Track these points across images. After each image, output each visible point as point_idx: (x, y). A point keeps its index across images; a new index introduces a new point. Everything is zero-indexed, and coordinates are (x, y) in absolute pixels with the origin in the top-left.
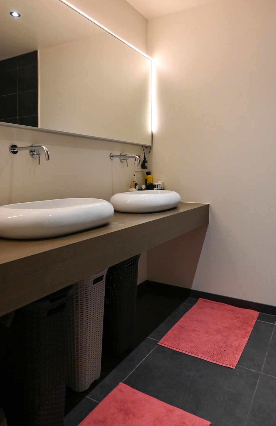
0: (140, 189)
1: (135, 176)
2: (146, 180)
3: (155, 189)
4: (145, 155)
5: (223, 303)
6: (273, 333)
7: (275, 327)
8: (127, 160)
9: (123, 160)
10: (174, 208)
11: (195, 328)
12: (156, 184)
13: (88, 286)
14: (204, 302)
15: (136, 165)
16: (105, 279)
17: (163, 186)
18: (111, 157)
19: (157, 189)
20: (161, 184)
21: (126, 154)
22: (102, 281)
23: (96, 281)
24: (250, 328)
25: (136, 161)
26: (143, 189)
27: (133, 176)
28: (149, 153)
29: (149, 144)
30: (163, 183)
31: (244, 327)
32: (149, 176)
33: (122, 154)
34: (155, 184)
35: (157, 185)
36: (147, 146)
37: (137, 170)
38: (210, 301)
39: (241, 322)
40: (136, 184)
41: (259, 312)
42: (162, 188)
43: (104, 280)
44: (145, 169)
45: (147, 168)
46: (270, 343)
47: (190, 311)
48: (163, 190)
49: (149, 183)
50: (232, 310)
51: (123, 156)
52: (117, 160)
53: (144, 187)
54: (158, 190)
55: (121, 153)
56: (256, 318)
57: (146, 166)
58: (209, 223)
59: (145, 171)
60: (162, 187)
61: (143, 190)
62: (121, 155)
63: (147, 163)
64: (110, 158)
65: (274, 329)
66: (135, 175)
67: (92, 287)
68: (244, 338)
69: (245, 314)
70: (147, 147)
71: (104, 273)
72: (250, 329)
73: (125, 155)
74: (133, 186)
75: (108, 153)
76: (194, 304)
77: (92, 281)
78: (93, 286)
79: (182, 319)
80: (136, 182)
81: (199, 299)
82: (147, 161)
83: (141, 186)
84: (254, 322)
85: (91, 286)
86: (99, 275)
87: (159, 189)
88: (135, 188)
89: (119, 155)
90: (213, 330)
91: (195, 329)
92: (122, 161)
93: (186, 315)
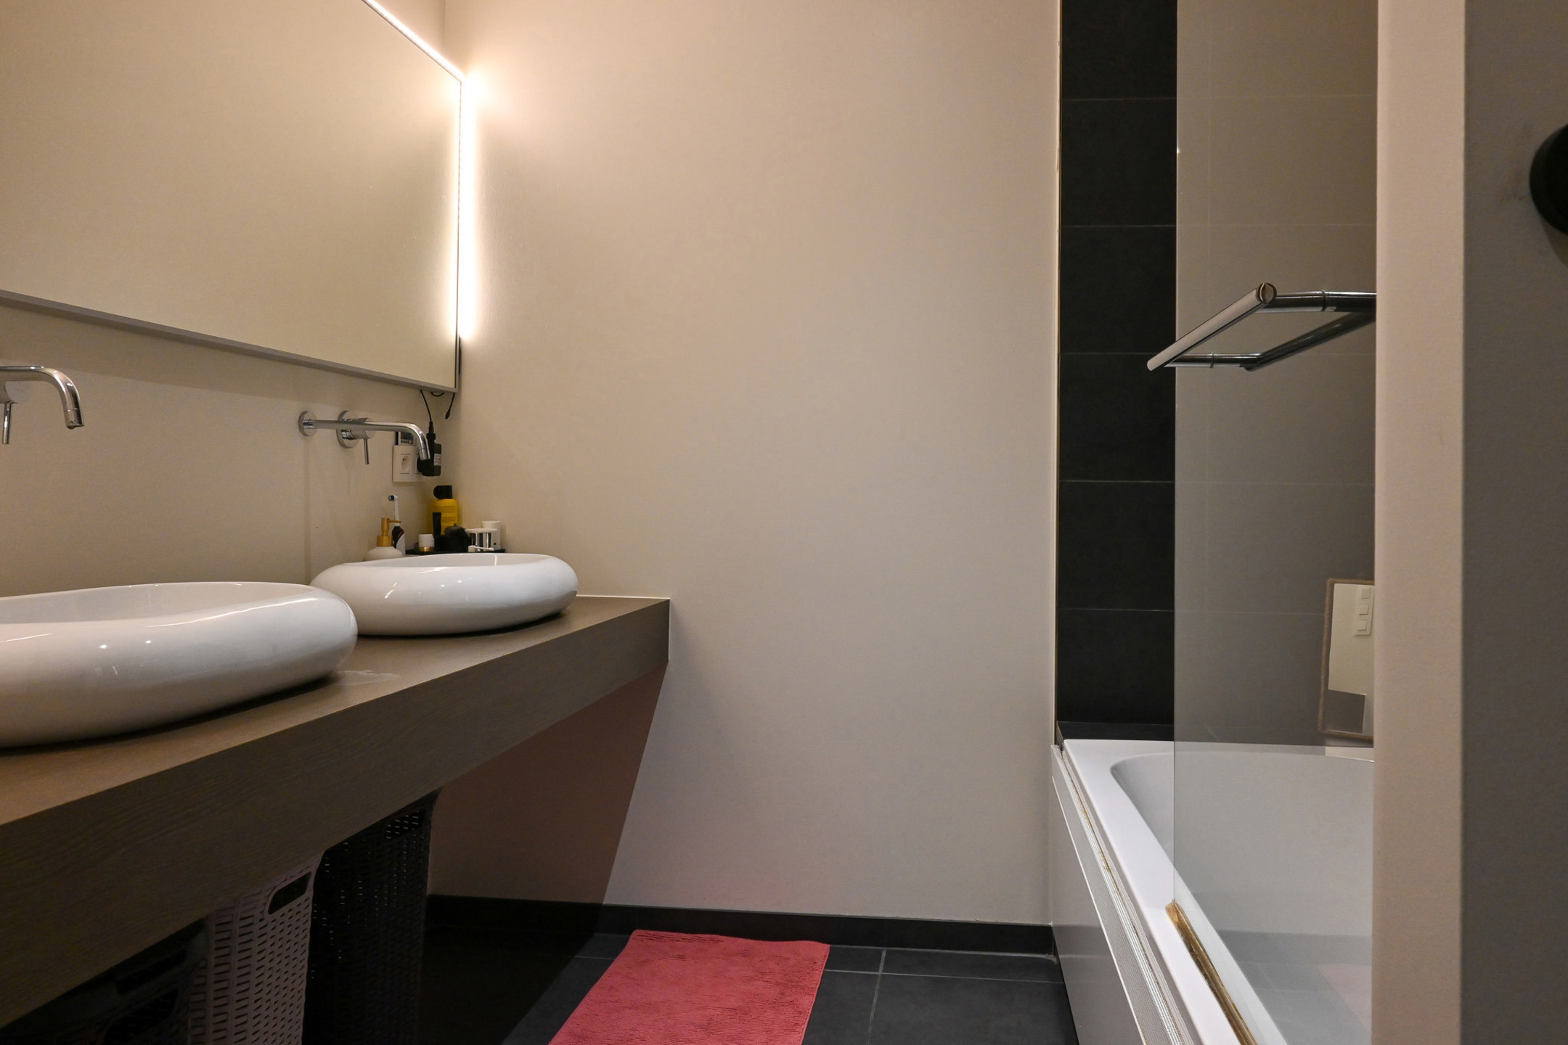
0: (414, 551)
1: (396, 501)
2: (437, 517)
3: (471, 547)
4: (431, 423)
5: (714, 936)
6: (875, 1001)
7: (879, 980)
8: (366, 440)
9: (350, 438)
10: (551, 615)
11: (632, 1032)
12: (476, 531)
13: (249, 921)
14: (650, 942)
15: (399, 459)
16: (312, 892)
17: (501, 539)
18: (305, 424)
19: (479, 548)
20: (495, 532)
21: (360, 415)
22: (301, 899)
23: (283, 898)
24: (807, 997)
25: (397, 444)
26: (425, 549)
27: (386, 500)
28: (447, 416)
29: (447, 382)
30: (502, 530)
31: (790, 999)
32: (446, 502)
33: (345, 417)
34: (469, 530)
35: (481, 535)
36: (438, 390)
37: (398, 478)
38: (670, 934)
39: (778, 984)
40: (397, 533)
41: (829, 946)
42: (499, 548)
43: (309, 893)
44: (433, 475)
45: (439, 474)
46: (870, 1029)
47: (606, 978)
48: (502, 551)
49: (447, 529)
50: (744, 954)
51: (348, 422)
52: (326, 437)
53: (427, 540)
54: (482, 551)
55: (344, 413)
56: (821, 963)
57: (435, 464)
58: (669, 663)
59: (432, 482)
60: (498, 542)
61: (423, 553)
62: (340, 421)
63: (440, 452)
64: (301, 429)
65: (877, 987)
66: (392, 498)
67: (264, 923)
68: (794, 1031)
69: (789, 959)
70: (437, 393)
71: (311, 865)
72: (808, 1002)
73: (361, 422)
74: (387, 539)
75: (291, 409)
76: (615, 954)
77: (266, 899)
78: (268, 918)
79: (581, 1009)
80: (397, 525)
81: (630, 933)
82: (440, 446)
83: (418, 538)
84: (818, 976)
85: (261, 920)
86: (295, 875)
87: (491, 549)
88: (395, 546)
89: (336, 419)
90: (692, 1028)
91: (632, 1035)
92: (346, 442)
93: (594, 993)
